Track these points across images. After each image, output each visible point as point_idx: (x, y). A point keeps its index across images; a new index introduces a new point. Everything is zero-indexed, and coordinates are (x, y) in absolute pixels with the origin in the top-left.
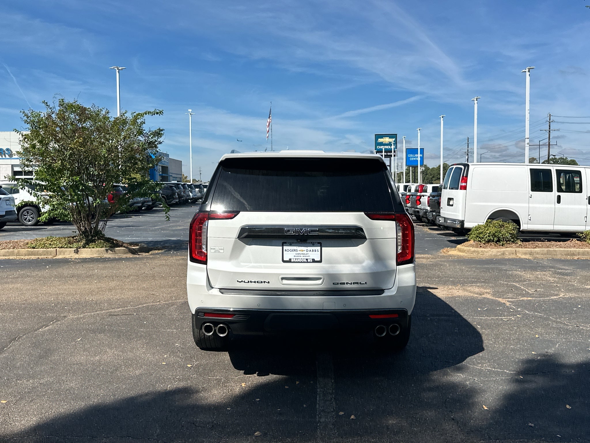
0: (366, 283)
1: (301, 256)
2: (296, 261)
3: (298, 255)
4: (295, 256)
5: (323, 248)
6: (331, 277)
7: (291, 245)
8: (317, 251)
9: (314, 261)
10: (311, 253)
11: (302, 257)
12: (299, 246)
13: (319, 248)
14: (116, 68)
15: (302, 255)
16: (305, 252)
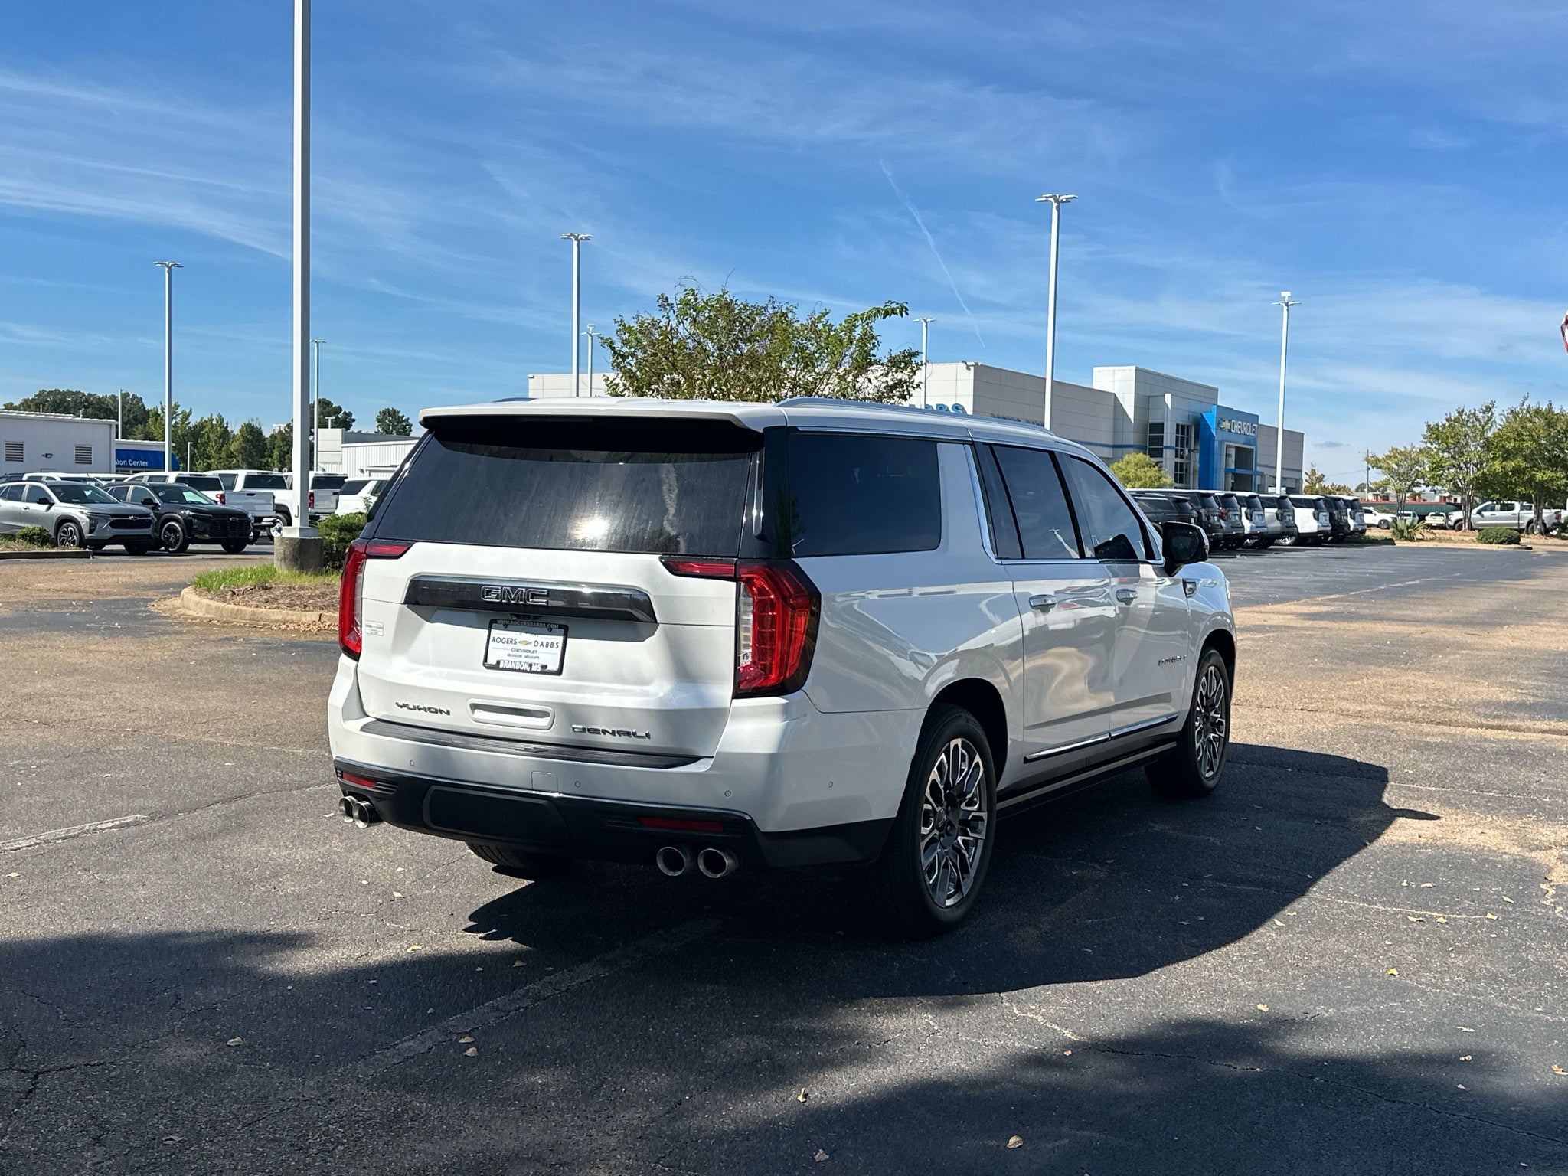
0: (648, 735)
1: (521, 656)
2: (510, 666)
3: (516, 653)
4: (509, 655)
5: (569, 640)
6: (571, 712)
7: (506, 627)
8: (555, 645)
9: (544, 671)
10: (543, 649)
11: (523, 660)
12: (521, 631)
13: (560, 639)
14: (1052, 199)
15: (524, 654)
16: (531, 647)
